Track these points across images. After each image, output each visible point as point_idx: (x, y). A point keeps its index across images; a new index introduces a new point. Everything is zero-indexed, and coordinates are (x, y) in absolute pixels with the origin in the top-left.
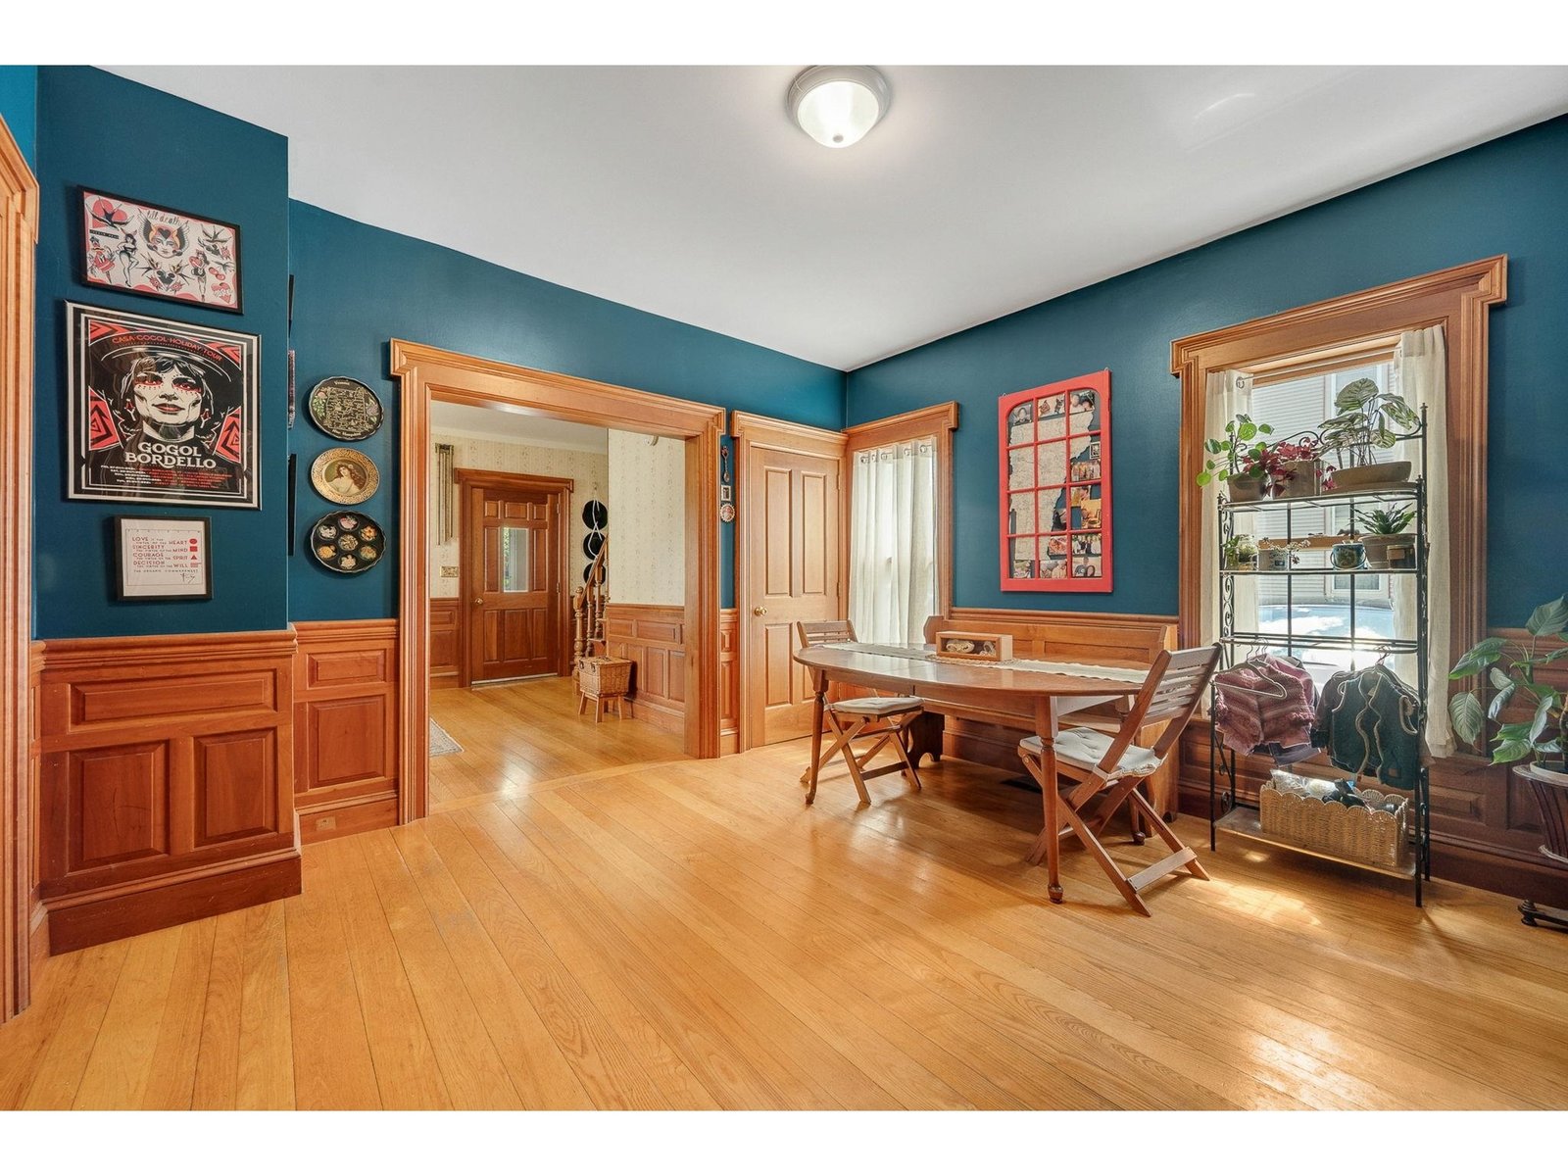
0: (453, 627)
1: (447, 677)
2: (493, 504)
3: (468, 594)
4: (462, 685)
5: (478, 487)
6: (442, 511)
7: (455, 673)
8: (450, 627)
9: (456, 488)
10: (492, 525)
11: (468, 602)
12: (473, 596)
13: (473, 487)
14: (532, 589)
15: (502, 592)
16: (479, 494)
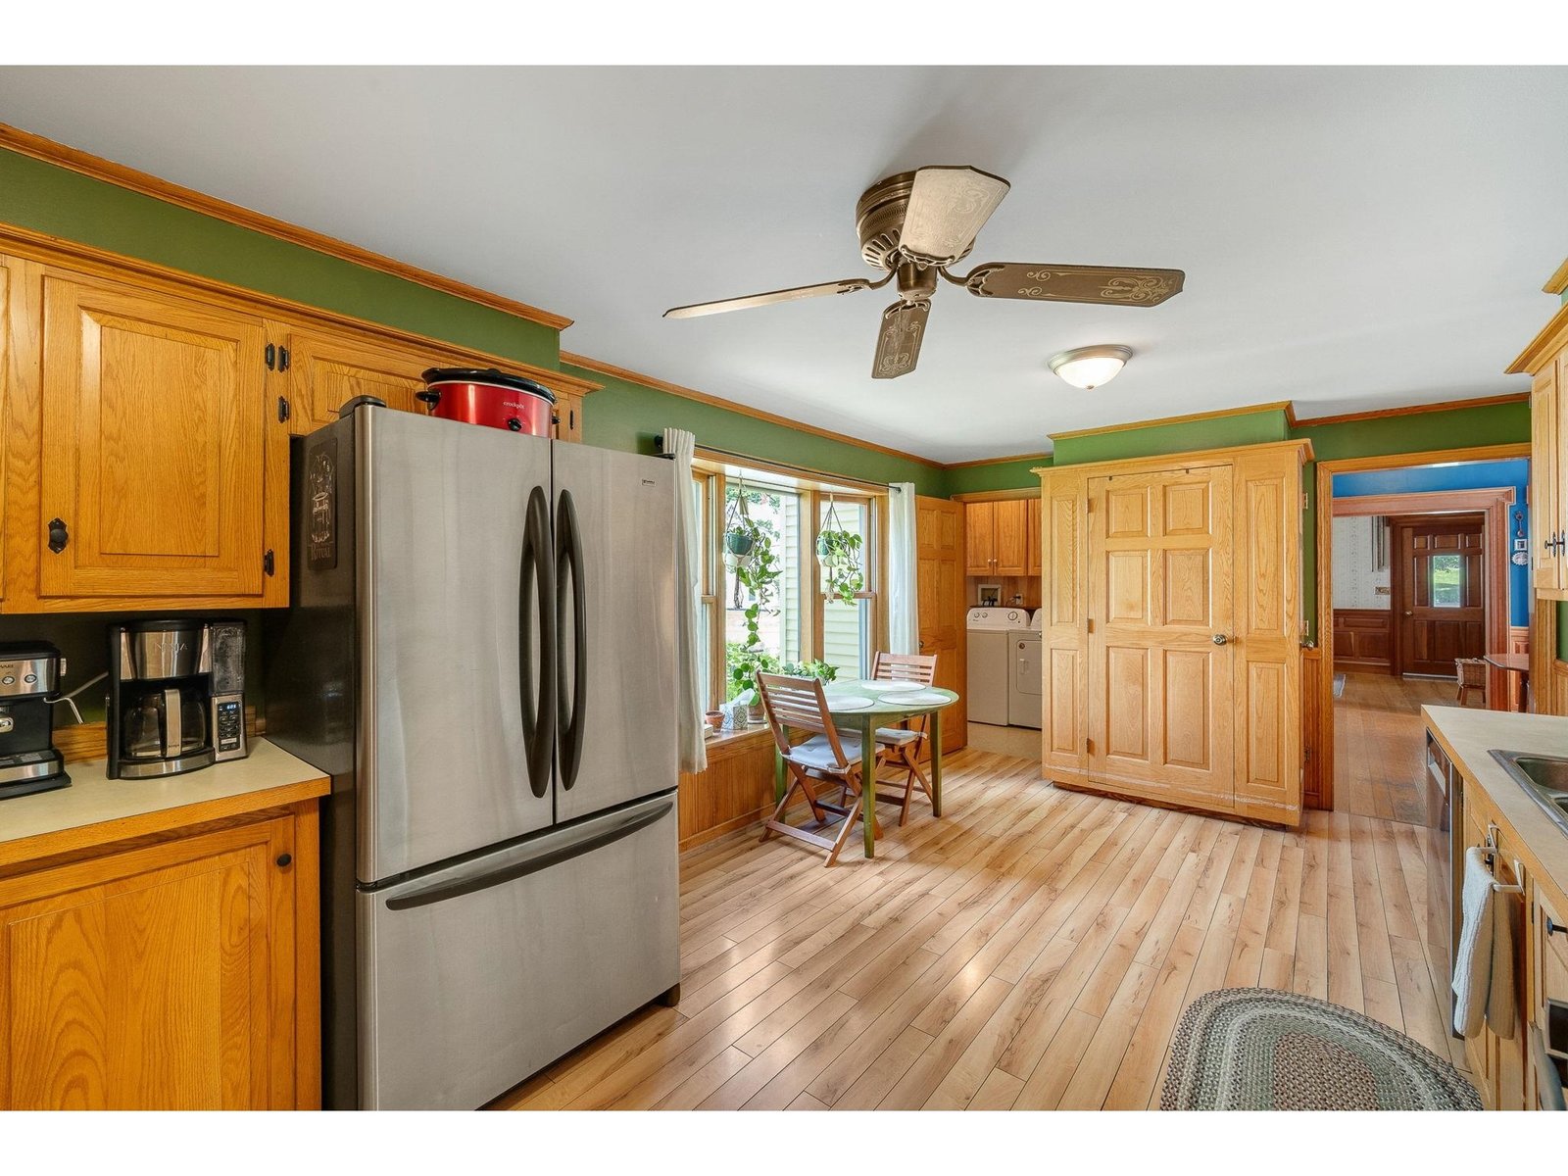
0: (1386, 631)
1: (1380, 666)
2: (1422, 539)
3: (1398, 606)
4: (1393, 673)
5: (1407, 527)
6: (1376, 547)
7: (1388, 664)
8: (1384, 630)
9: (1388, 530)
10: (1422, 556)
11: (1398, 612)
12: (1404, 608)
13: (1402, 528)
14: (1464, 604)
15: (1432, 606)
16: (1408, 533)
